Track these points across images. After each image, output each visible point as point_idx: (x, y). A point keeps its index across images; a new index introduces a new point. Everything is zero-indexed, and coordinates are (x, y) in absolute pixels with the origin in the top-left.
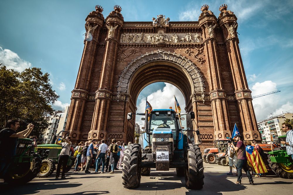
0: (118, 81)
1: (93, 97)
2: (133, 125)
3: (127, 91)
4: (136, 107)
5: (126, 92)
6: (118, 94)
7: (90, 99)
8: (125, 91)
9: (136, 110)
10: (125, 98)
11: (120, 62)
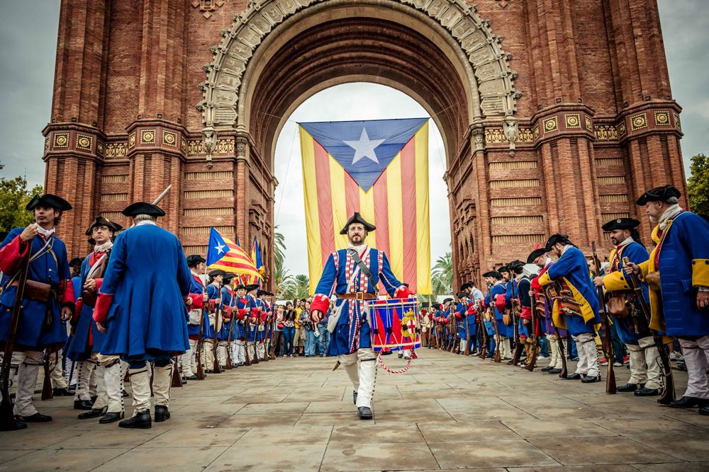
0: (202, 84)
1: (120, 147)
2: (267, 236)
3: (237, 120)
4: (274, 177)
5: (235, 126)
6: (208, 135)
7: (110, 156)
8: (232, 123)
9: (275, 186)
10: (231, 147)
11: (203, 11)
